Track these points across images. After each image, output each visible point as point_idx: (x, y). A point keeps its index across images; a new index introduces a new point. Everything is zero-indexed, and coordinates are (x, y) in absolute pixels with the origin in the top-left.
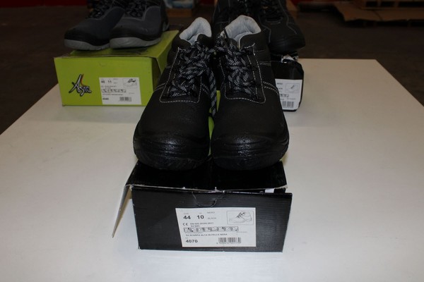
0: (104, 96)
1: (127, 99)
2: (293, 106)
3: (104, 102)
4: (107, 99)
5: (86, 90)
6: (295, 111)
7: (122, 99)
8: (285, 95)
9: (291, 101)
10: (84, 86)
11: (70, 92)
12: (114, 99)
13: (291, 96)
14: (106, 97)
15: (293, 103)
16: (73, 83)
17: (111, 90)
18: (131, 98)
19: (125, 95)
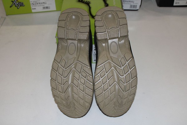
0: (32, 7)
1: (47, 8)
2: (136, 7)
3: (33, 11)
4: (35, 9)
5: (21, 5)
6: (137, 10)
7: (44, 8)
8: (132, 1)
9: (135, 5)
10: (19, 3)
11: (11, 7)
12: (39, 9)
13: (135, 2)
14: (34, 7)
15: (136, 6)
16: (12, 1)
17: (36, 3)
18: (49, 7)
19: (46, 6)
